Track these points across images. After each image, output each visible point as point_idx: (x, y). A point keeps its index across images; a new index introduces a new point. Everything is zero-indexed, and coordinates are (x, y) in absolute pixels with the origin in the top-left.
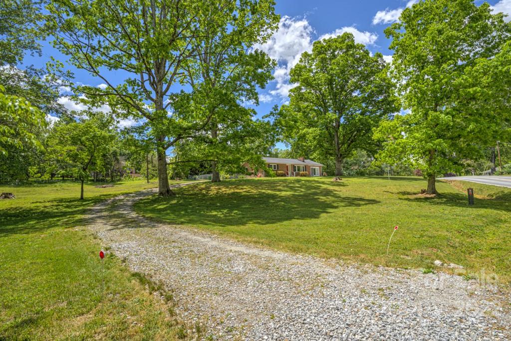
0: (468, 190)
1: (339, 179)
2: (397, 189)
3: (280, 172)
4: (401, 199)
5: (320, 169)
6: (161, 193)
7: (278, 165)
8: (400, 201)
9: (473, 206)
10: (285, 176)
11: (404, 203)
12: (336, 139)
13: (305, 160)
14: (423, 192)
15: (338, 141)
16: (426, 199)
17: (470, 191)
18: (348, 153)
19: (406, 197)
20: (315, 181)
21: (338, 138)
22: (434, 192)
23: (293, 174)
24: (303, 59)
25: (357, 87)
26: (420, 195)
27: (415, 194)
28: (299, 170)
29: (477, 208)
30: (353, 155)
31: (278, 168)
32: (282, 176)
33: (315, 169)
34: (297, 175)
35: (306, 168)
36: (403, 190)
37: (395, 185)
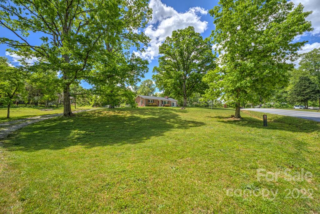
0: (264, 116)
1: (184, 108)
2: (216, 114)
3: (154, 104)
4: (219, 121)
5: (176, 103)
6: (65, 115)
7: (153, 100)
8: (218, 123)
9: (267, 128)
10: (157, 106)
11: (221, 125)
12: (184, 86)
13: (169, 98)
14: (232, 116)
15: (185, 87)
16: (235, 121)
17: (265, 116)
18: (190, 95)
19: (222, 120)
20: (170, 109)
21: (185, 86)
22: (239, 117)
23: (161, 105)
24: (167, 41)
25: (196, 58)
26: (231, 118)
27: (227, 118)
28: (165, 103)
29: (269, 129)
30: (193, 95)
31: (153, 102)
32: (155, 106)
33: (173, 103)
34: (164, 106)
35: (169, 102)
36: (220, 115)
37: (215, 112)
